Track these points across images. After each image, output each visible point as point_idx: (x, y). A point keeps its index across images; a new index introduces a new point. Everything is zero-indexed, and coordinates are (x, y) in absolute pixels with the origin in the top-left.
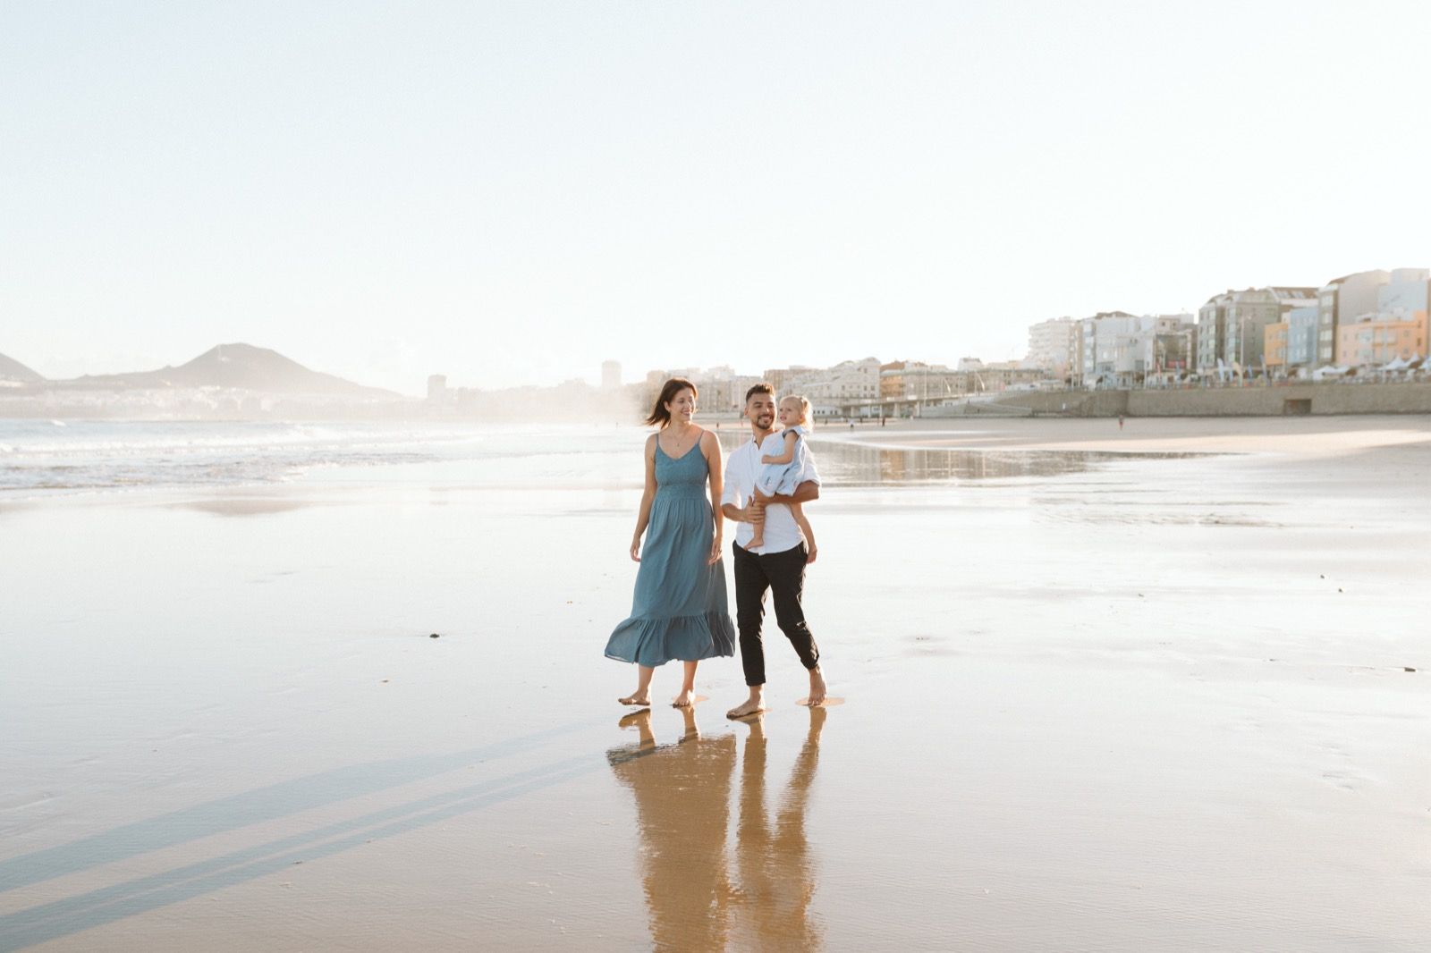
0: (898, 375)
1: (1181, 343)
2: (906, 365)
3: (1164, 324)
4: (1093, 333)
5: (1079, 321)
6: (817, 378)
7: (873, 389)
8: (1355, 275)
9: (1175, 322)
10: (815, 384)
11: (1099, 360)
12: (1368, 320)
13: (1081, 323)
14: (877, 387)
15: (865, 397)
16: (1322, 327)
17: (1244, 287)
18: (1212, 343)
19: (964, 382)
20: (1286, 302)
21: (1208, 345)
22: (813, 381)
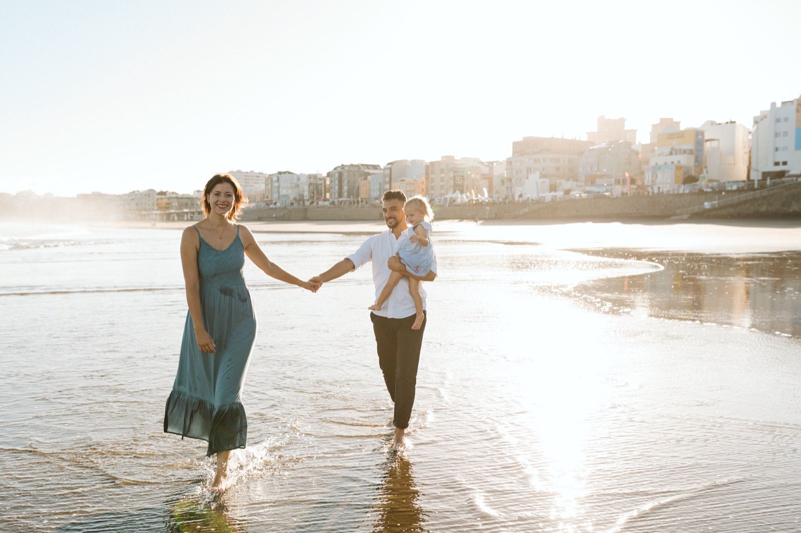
1: (320, 187)
3: (310, 178)
4: (278, 181)
5: (270, 175)
7: (153, 205)
8: (397, 161)
9: (315, 177)
11: (281, 194)
12: (403, 180)
13: (272, 176)
14: (155, 204)
16: (385, 183)
17: (349, 164)
18: (337, 188)
20: (367, 171)
21: (335, 189)
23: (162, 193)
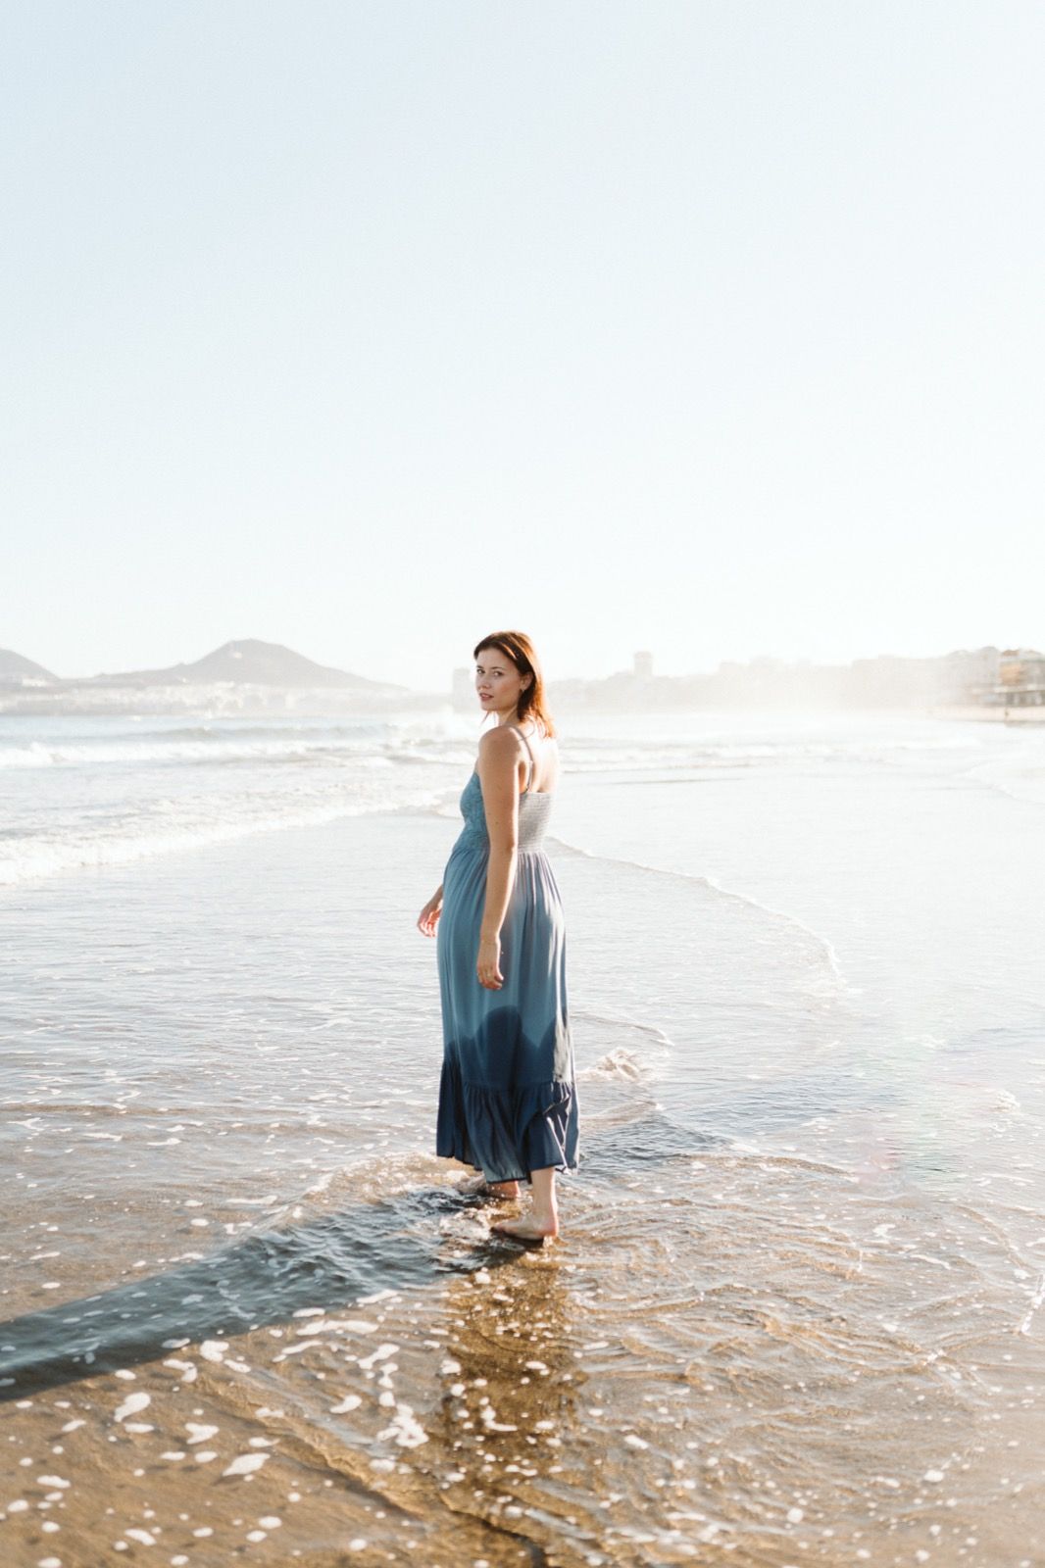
0: (1016, 663)
2: (1019, 653)
14: (997, 676)
23: (1008, 653)
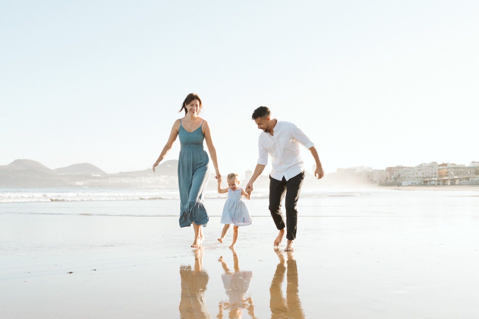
0: (445, 169)
2: (448, 165)
6: (410, 170)
7: (435, 174)
10: (410, 173)
14: (437, 174)
15: (432, 177)
19: (473, 171)
22: (409, 171)
23: (443, 165)
